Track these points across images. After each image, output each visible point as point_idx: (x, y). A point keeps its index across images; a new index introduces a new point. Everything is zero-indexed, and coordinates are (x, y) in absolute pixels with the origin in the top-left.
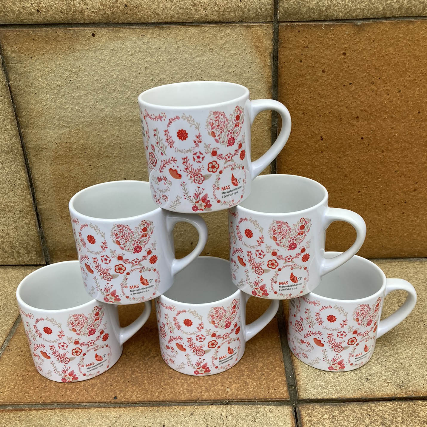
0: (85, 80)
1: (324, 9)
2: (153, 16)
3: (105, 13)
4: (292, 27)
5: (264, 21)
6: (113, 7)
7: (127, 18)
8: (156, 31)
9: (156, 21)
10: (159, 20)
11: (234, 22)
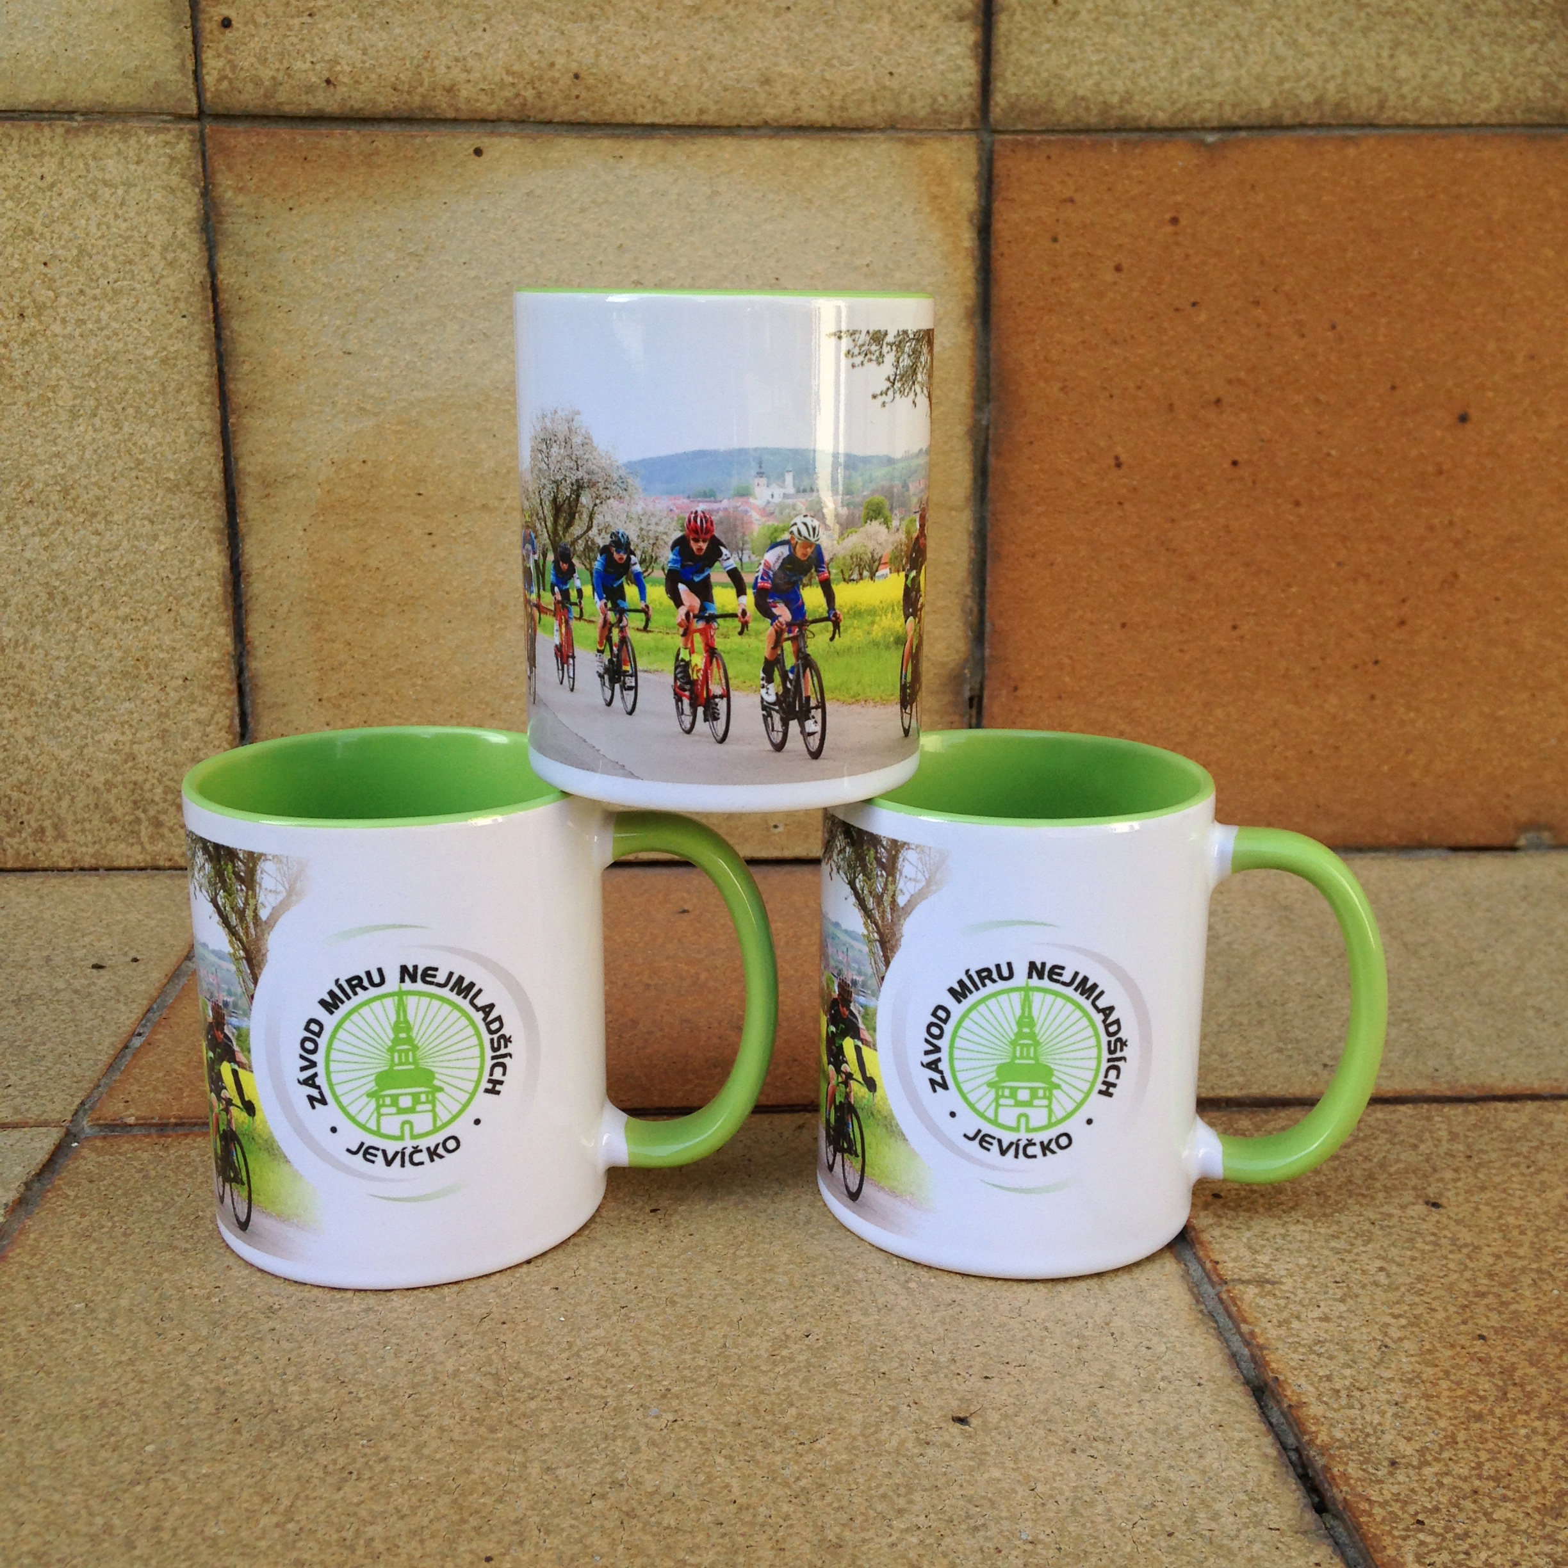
0: (442, 276)
1: (1115, 100)
2: (649, 106)
3: (517, 95)
4: (1029, 145)
5: (952, 127)
6: (541, 78)
7: (577, 110)
8: (656, 146)
9: (657, 119)
10: (665, 117)
11: (871, 129)
